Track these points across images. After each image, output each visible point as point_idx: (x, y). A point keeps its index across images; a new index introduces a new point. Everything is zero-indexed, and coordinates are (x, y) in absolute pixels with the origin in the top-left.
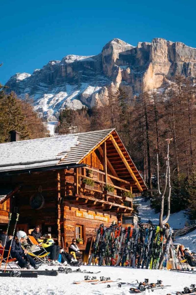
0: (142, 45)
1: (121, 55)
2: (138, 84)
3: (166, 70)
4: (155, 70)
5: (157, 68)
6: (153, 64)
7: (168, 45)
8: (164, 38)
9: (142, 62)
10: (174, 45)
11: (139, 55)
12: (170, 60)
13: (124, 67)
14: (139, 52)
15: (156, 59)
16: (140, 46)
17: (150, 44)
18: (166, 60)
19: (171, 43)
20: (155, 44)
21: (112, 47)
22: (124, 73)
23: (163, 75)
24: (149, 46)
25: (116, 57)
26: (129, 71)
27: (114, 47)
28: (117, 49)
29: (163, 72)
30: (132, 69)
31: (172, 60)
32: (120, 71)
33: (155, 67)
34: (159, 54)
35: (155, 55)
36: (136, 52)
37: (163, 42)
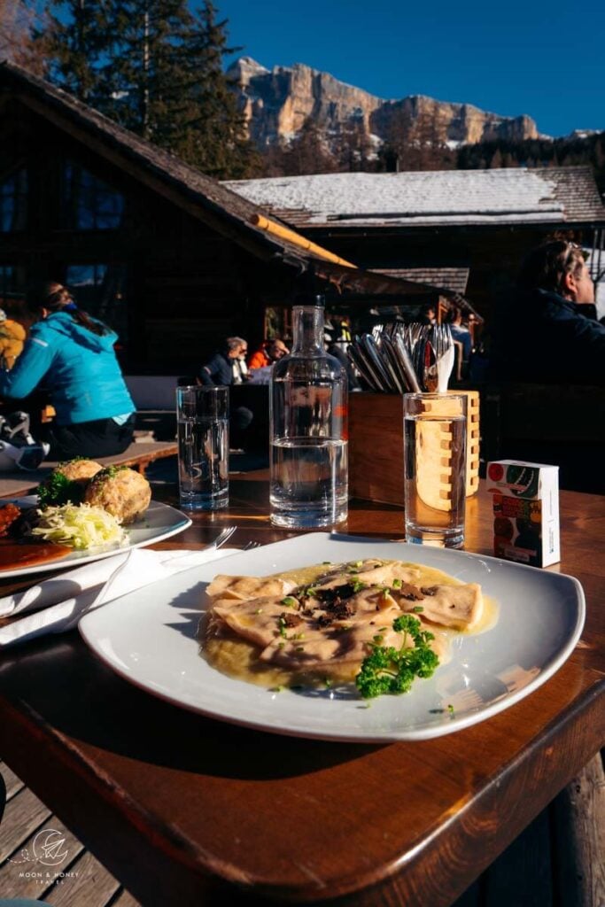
0: (280, 70)
1: (252, 80)
2: (272, 122)
3: (308, 109)
4: (294, 107)
5: (297, 104)
6: (293, 99)
7: (312, 75)
8: (307, 65)
9: (278, 94)
10: (319, 77)
11: (275, 84)
12: (314, 96)
13: (256, 97)
14: (275, 80)
15: (295, 92)
16: (276, 72)
17: (289, 70)
18: (309, 95)
19: (316, 73)
20: (296, 71)
21: (240, 70)
22: (255, 106)
23: (304, 114)
24: (288, 74)
25: (245, 81)
26: (261, 104)
27: (243, 68)
28: (246, 71)
29: (304, 110)
30: (265, 102)
31: (317, 95)
32: (250, 102)
33: (295, 103)
34: (300, 85)
35: (295, 87)
36: (271, 79)
37: (306, 70)
